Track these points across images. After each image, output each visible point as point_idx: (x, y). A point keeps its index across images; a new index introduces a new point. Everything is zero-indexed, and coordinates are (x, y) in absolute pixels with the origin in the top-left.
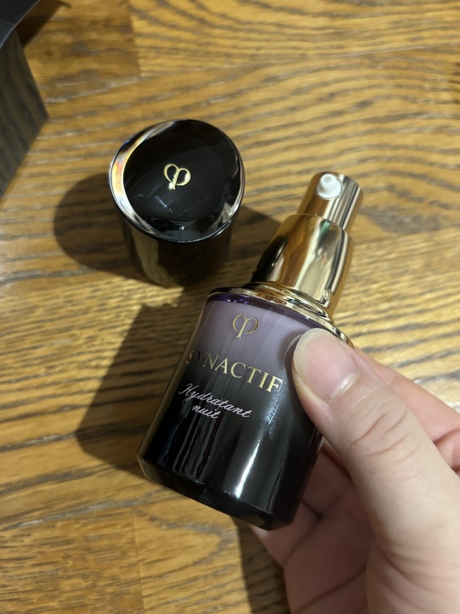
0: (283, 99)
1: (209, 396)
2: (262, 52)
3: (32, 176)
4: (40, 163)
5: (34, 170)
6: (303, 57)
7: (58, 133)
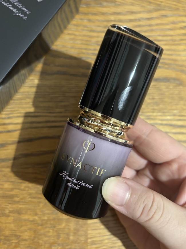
0: (167, 24)
1: (74, 179)
2: (163, 4)
3: (69, 34)
4: (73, 30)
5: (70, 32)
6: (177, 9)
7: (81, 19)
